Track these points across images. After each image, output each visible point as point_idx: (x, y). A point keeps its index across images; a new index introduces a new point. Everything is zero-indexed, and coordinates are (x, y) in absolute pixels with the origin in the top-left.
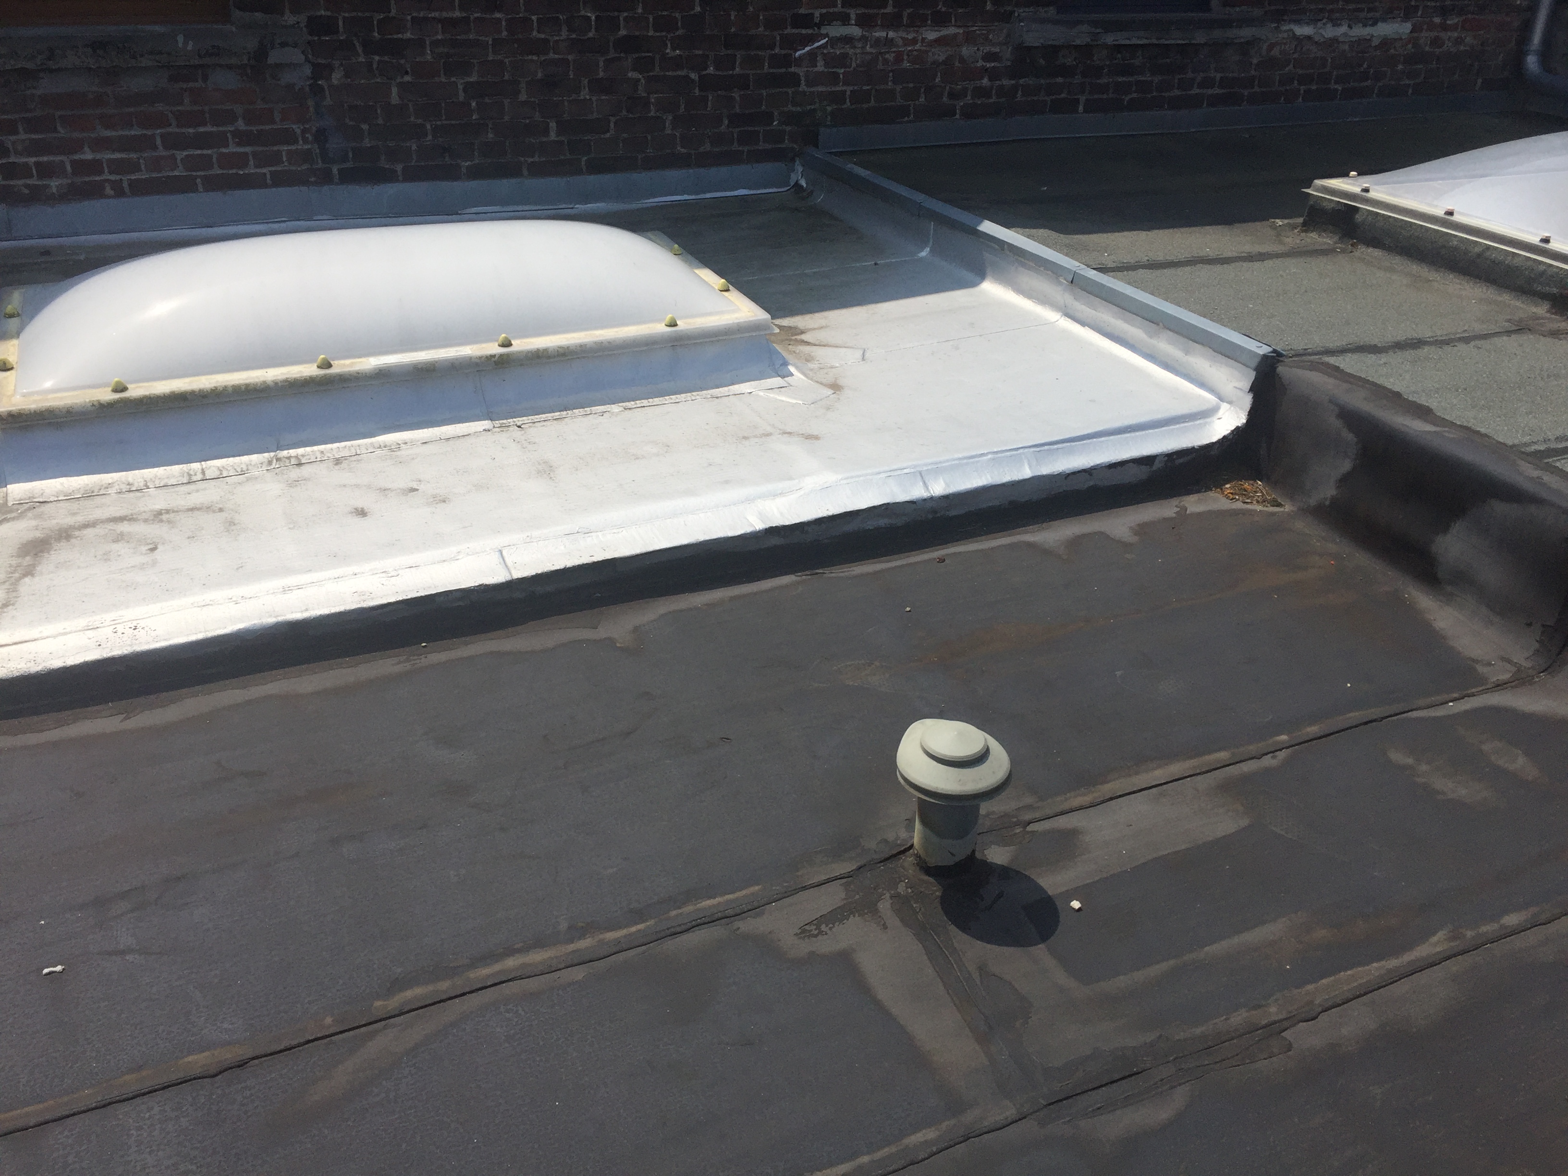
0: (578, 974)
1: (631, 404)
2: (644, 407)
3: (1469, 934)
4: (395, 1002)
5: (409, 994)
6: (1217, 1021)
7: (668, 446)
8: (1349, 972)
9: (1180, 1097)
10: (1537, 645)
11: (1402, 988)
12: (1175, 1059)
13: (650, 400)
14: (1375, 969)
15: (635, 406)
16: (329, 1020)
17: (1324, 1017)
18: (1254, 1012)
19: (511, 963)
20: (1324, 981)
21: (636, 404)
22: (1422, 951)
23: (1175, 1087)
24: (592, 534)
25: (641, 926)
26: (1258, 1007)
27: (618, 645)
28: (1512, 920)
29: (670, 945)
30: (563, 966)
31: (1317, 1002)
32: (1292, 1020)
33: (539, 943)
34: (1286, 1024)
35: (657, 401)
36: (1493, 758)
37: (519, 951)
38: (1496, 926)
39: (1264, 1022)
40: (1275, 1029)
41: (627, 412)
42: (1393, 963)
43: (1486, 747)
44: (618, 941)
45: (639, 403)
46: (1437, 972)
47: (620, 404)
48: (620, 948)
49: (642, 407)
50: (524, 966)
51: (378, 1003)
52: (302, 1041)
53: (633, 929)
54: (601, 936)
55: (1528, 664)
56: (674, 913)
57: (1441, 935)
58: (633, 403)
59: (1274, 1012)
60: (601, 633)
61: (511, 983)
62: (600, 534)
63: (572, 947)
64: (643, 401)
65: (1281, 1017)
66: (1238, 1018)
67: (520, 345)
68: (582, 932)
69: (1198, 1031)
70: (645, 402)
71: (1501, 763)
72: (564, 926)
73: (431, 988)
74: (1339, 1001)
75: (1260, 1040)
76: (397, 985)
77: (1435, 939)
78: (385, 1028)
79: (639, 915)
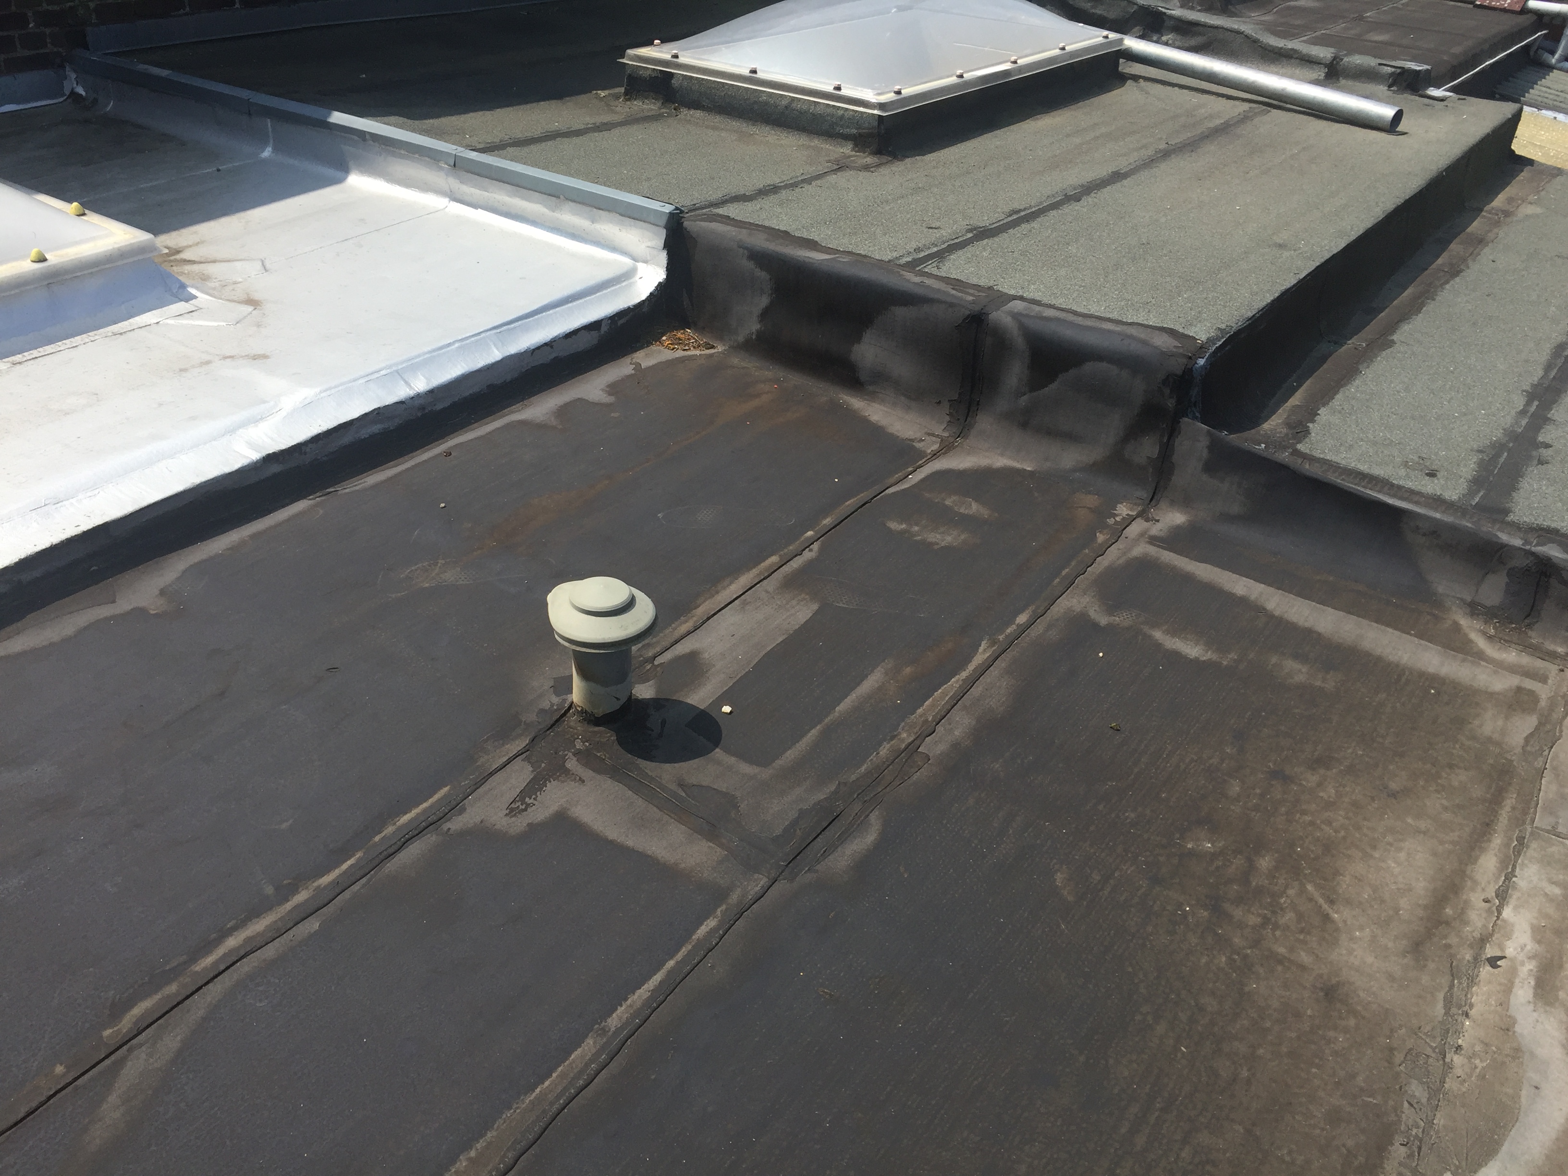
0: (313, 925)
1: (18, 358)
2: (36, 358)
3: (1001, 638)
4: (127, 1023)
5: (137, 1010)
6: (872, 757)
7: (97, 394)
8: (940, 691)
9: (875, 820)
10: (948, 418)
11: (976, 691)
12: (858, 795)
13: (40, 349)
14: (955, 683)
15: (25, 359)
16: (59, 1069)
17: (940, 729)
18: (893, 742)
19: (232, 942)
20: (927, 703)
21: (24, 356)
22: (979, 659)
23: (868, 815)
24: (64, 503)
25: (349, 863)
26: (893, 738)
27: (152, 612)
28: (1022, 619)
29: (391, 866)
30: (292, 925)
31: (930, 719)
32: (921, 737)
33: (254, 913)
34: (917, 742)
35: (49, 349)
36: (956, 509)
37: (235, 928)
38: (1014, 627)
39: (903, 746)
40: (912, 749)
41: (18, 367)
42: (964, 674)
43: (948, 502)
44: (335, 883)
45: (27, 355)
46: (994, 672)
47: (7, 360)
48: (339, 887)
49: (33, 359)
50: (248, 940)
51: (107, 1033)
52: (43, 1098)
53: (345, 866)
54: (316, 884)
55: (946, 434)
56: (377, 838)
57: (984, 645)
58: (20, 356)
59: (906, 737)
60: (124, 604)
61: (245, 960)
62: (73, 501)
63: (289, 906)
64: (31, 352)
65: (911, 739)
66: (884, 750)
68: (294, 886)
69: (863, 769)
70: (35, 353)
71: (962, 510)
72: (269, 890)
73: (157, 997)
74: (943, 713)
75: (906, 760)
76: (118, 1010)
77: (981, 649)
78: (130, 1051)
79: (343, 853)
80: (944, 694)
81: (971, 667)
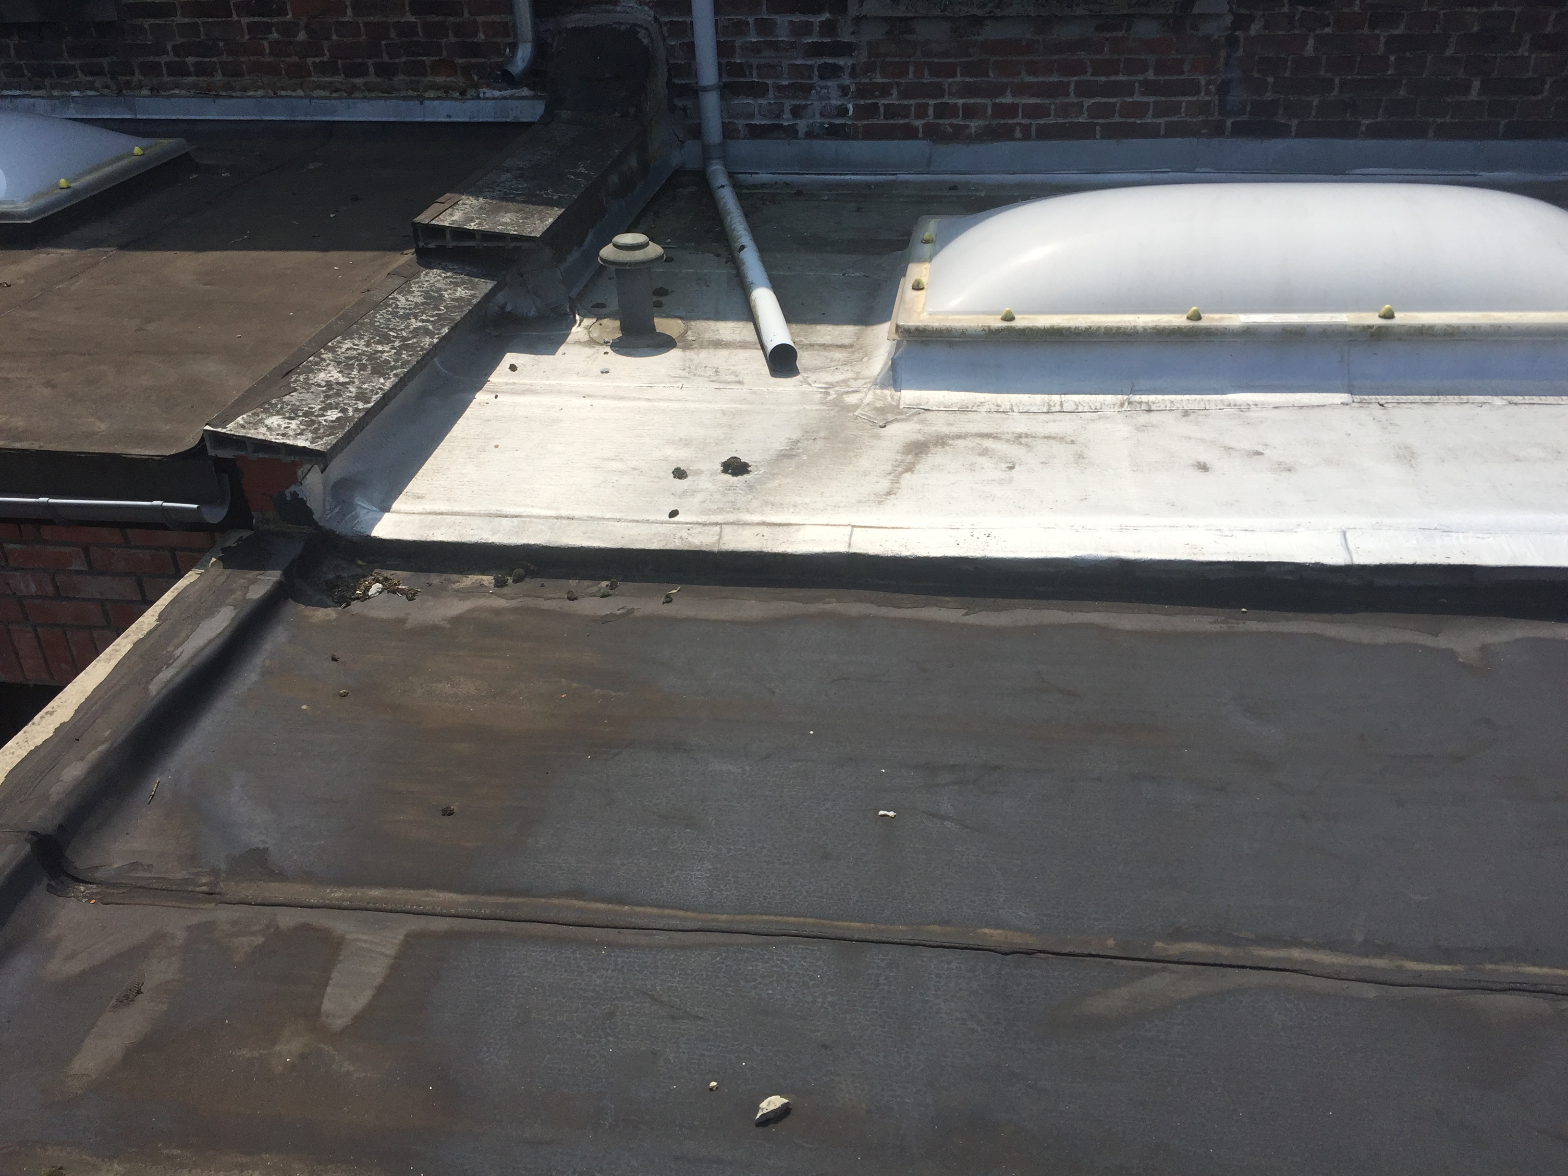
0: (1370, 992)
1: (1518, 399)
2: (1534, 404)
4: (1176, 949)
5: (1189, 946)
15: (1523, 402)
16: (1111, 942)
19: (1296, 954)
21: (1524, 399)
24: (1452, 534)
25: (1446, 968)
27: (1460, 660)
29: (1480, 1000)
30: (1353, 977)
33: (1331, 945)
37: (1307, 945)
41: (1512, 407)
44: (1419, 974)
45: (1527, 399)
47: (1504, 397)
48: (1418, 981)
49: (1531, 404)
50: (1309, 962)
51: (1159, 944)
52: (1086, 952)
53: (1438, 968)
54: (1400, 962)
56: (1489, 967)
58: (1520, 398)
60: (1442, 642)
61: (1295, 974)
62: (1461, 535)
63: (1365, 962)
64: (1533, 397)
67: (1402, 318)
68: (1382, 951)
70: (1536, 399)
72: (1359, 938)
73: (1212, 948)
76: (1178, 934)
78: (1164, 969)
79: (1448, 955)
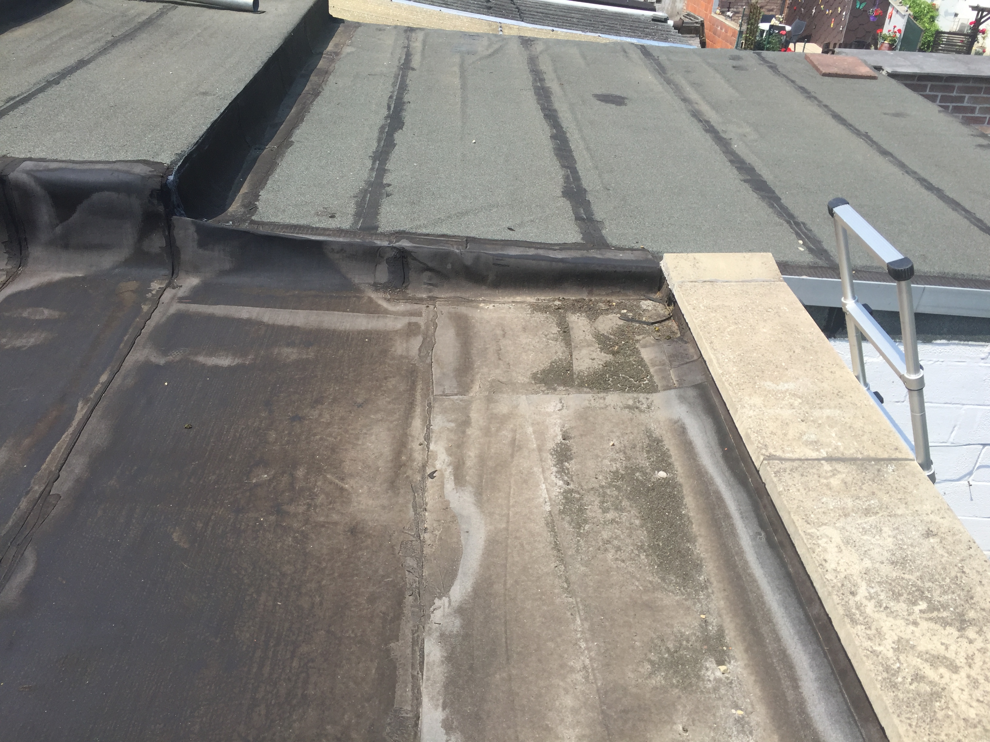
3: (92, 396)
6: (15, 513)
8: (56, 447)
9: (30, 556)
10: (6, 255)
11: (83, 438)
12: (11, 543)
14: (66, 437)
17: (62, 473)
18: (29, 496)
20: (48, 459)
22: (79, 416)
23: (23, 553)
26: (27, 493)
28: (104, 378)
31: (53, 469)
32: (50, 484)
34: (48, 489)
36: (32, 317)
38: (100, 385)
39: (37, 496)
40: (45, 495)
42: (71, 430)
43: (25, 314)
46: (93, 420)
55: (9, 267)
57: (80, 405)
59: (38, 488)
65: (42, 488)
66: (24, 504)
69: (10, 523)
71: (37, 318)
74: (62, 462)
75: (43, 504)
77: (79, 408)
80: (59, 449)
81: (75, 423)
